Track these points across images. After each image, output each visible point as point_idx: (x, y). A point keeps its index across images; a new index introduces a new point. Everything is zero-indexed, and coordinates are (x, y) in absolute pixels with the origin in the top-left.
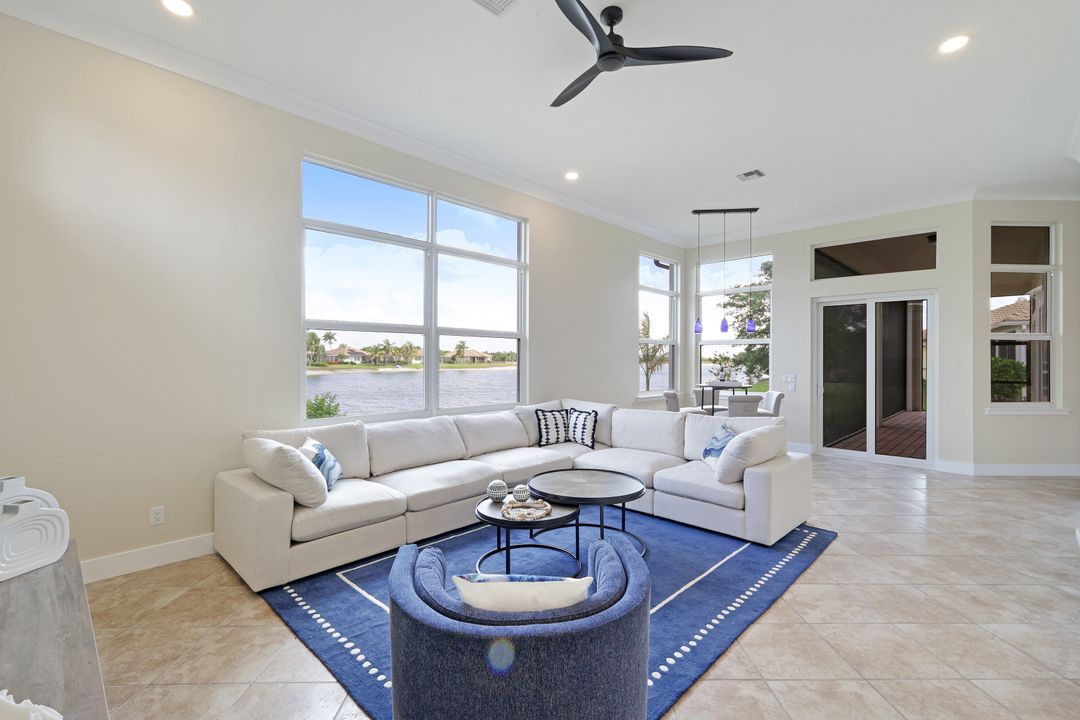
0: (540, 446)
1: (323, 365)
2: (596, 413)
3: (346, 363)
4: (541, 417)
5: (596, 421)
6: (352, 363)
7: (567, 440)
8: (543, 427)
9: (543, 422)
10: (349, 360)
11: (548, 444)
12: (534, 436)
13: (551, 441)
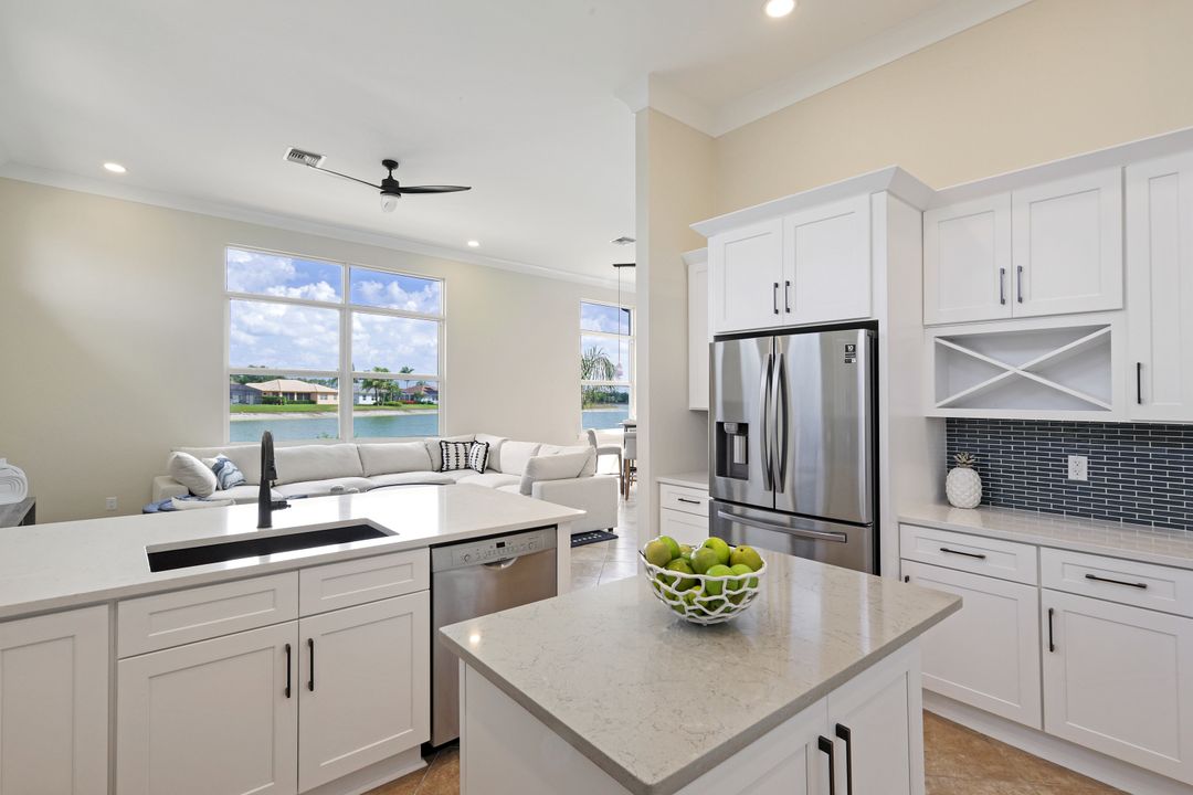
0: (442, 471)
1: (396, 405)
2: (488, 445)
3: (423, 403)
4: (444, 447)
5: (487, 451)
6: (429, 403)
7: (467, 467)
8: (445, 455)
9: (445, 452)
10: (426, 400)
11: (448, 470)
12: (437, 464)
13: (451, 467)
